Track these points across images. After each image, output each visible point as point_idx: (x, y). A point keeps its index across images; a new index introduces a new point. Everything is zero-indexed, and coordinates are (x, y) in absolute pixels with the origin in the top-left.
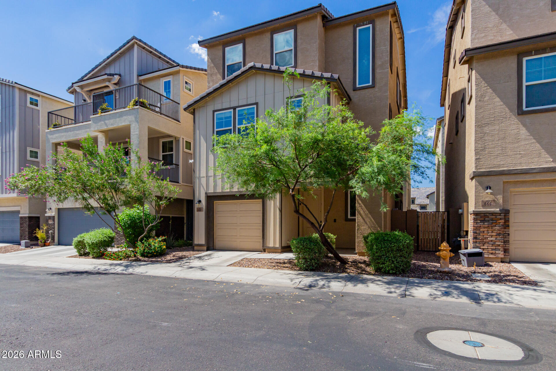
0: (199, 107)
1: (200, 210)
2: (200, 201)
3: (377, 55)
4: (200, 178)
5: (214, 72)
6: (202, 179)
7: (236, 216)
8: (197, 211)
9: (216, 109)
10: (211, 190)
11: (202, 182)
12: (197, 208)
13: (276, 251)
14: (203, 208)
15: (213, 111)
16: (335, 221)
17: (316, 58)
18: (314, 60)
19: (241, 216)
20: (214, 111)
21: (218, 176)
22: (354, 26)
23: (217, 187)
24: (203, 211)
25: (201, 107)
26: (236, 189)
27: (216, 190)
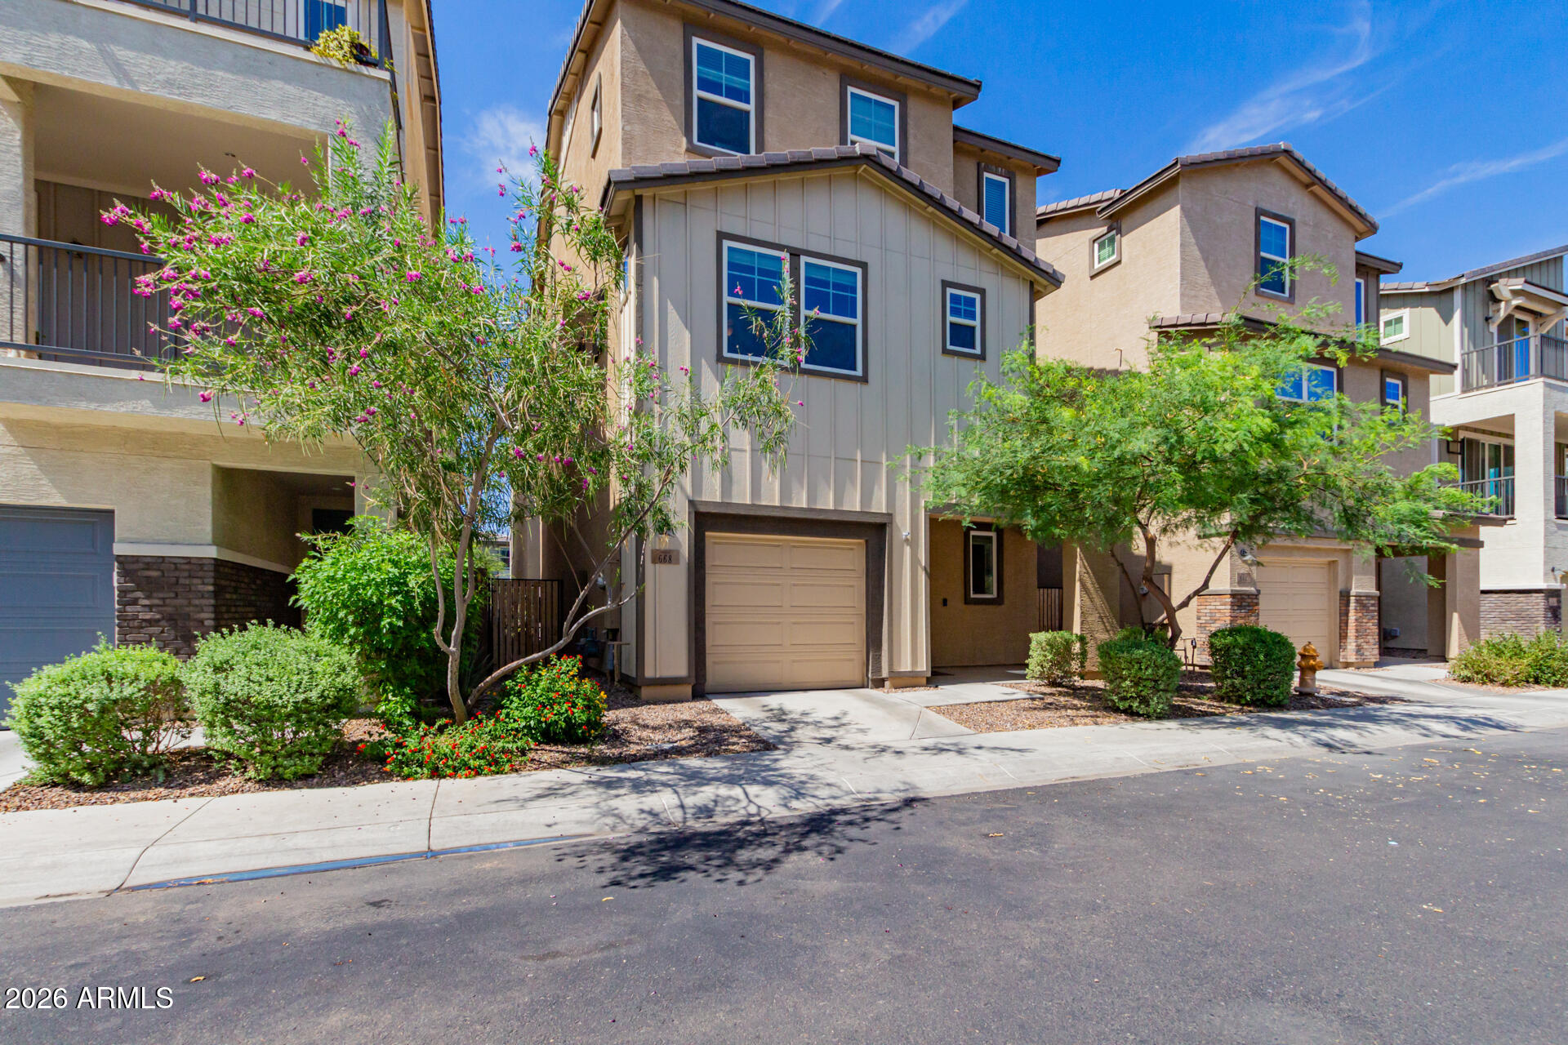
1: (665, 557)
2: (666, 527)
5: (648, 92)
7: (778, 585)
8: (654, 561)
9: (725, 229)
10: (712, 493)
12: (654, 552)
13: (914, 681)
14: (678, 552)
15: (716, 232)
19: (793, 585)
20: (720, 236)
21: (736, 450)
22: (979, 165)
23: (735, 488)
24: (677, 563)
25: (668, 201)
26: (800, 501)
27: (730, 496)
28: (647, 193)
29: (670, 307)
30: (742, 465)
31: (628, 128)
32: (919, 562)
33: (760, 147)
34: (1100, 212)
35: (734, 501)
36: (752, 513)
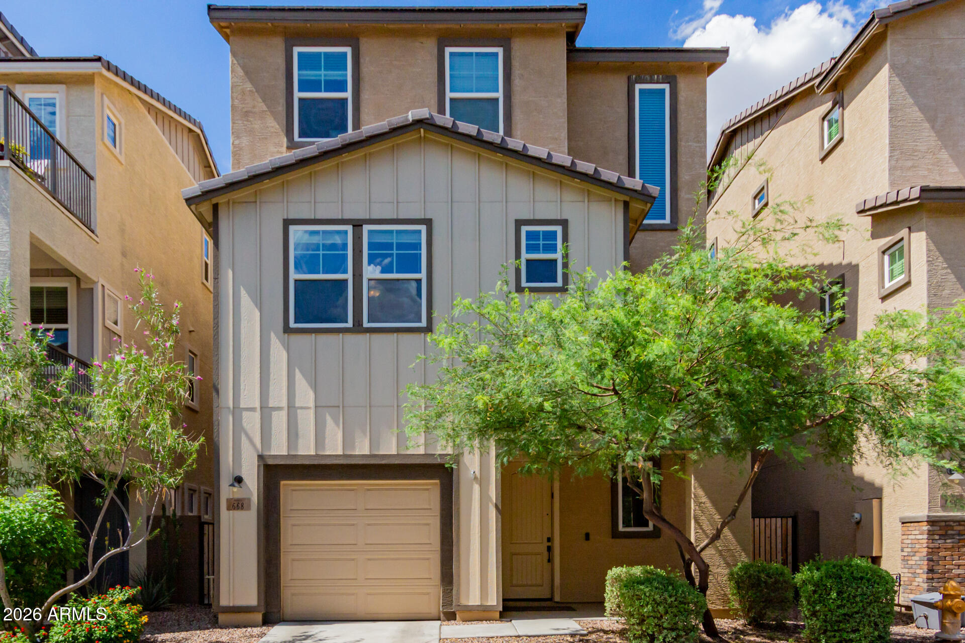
0: (234, 203)
1: (237, 505)
2: (239, 480)
3: (682, 158)
4: (237, 411)
5: (254, 107)
6: (245, 414)
7: (353, 525)
8: (228, 509)
9: (292, 216)
10: (279, 449)
11: (245, 425)
12: (229, 500)
13: (486, 615)
14: (249, 500)
15: (284, 220)
16: (587, 536)
17: (562, 135)
18: (556, 139)
19: (369, 525)
20: (288, 223)
21: (302, 408)
22: (629, 78)
23: (301, 441)
24: (249, 508)
25: (239, 203)
26: (362, 449)
27: (296, 449)
28: (221, 199)
29: (243, 292)
30: (307, 421)
31: (237, 142)
32: (490, 499)
33: (357, 126)
34: (818, 87)
35: (300, 453)
36: (316, 462)
